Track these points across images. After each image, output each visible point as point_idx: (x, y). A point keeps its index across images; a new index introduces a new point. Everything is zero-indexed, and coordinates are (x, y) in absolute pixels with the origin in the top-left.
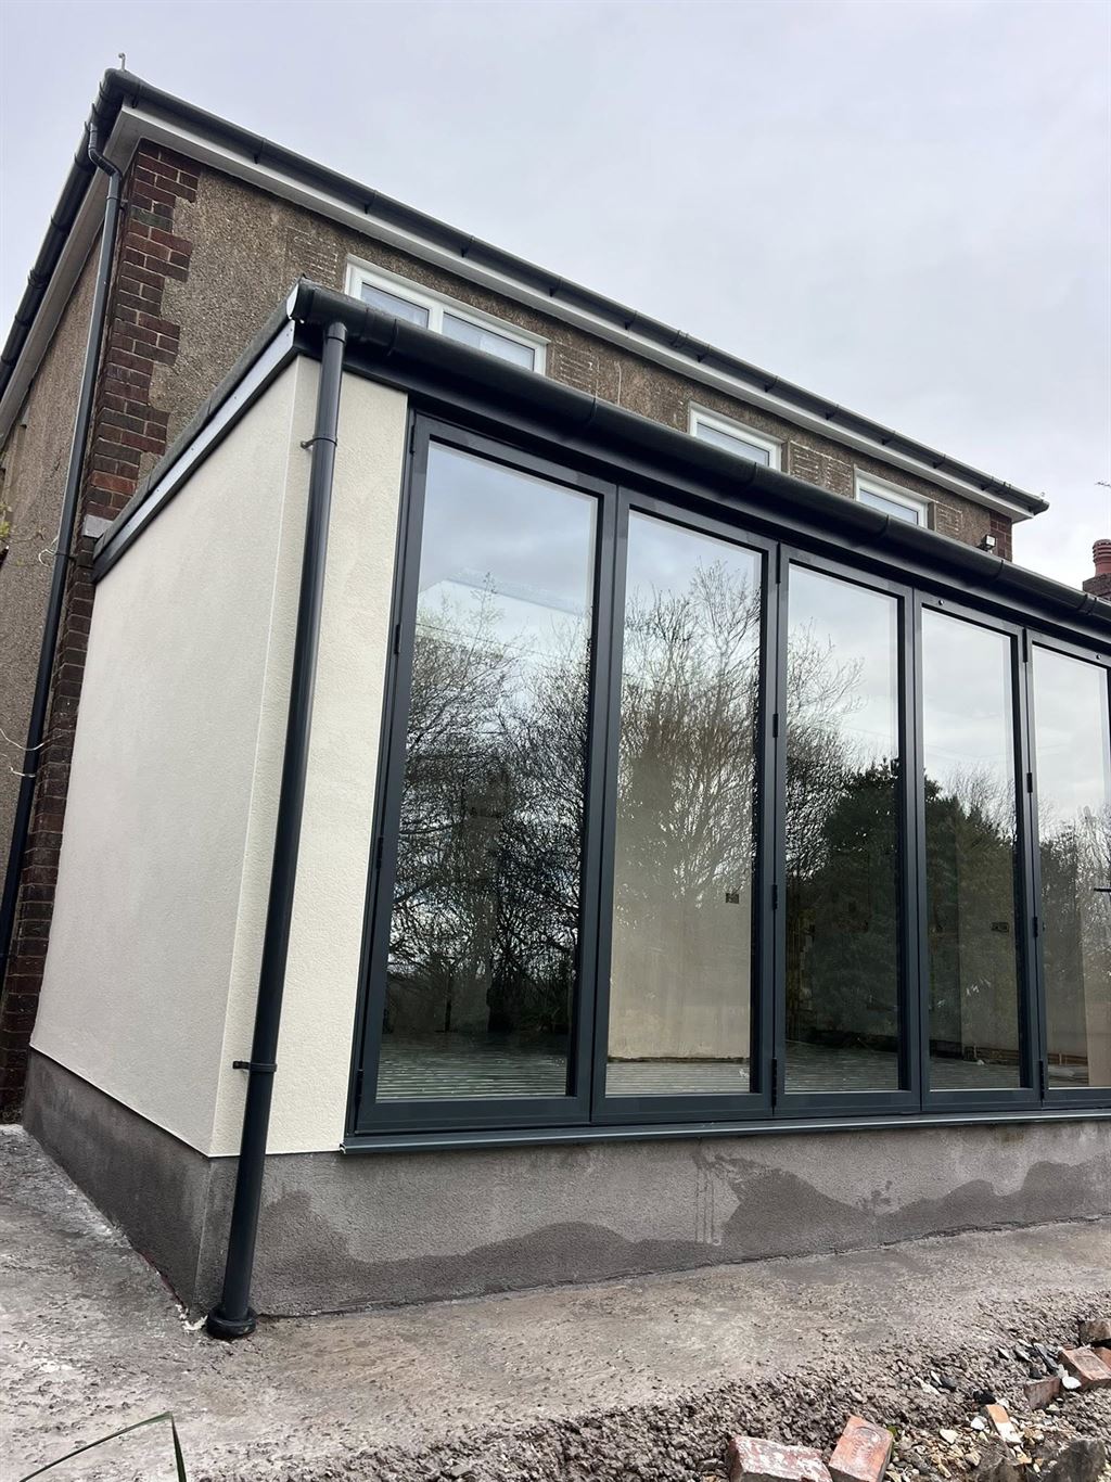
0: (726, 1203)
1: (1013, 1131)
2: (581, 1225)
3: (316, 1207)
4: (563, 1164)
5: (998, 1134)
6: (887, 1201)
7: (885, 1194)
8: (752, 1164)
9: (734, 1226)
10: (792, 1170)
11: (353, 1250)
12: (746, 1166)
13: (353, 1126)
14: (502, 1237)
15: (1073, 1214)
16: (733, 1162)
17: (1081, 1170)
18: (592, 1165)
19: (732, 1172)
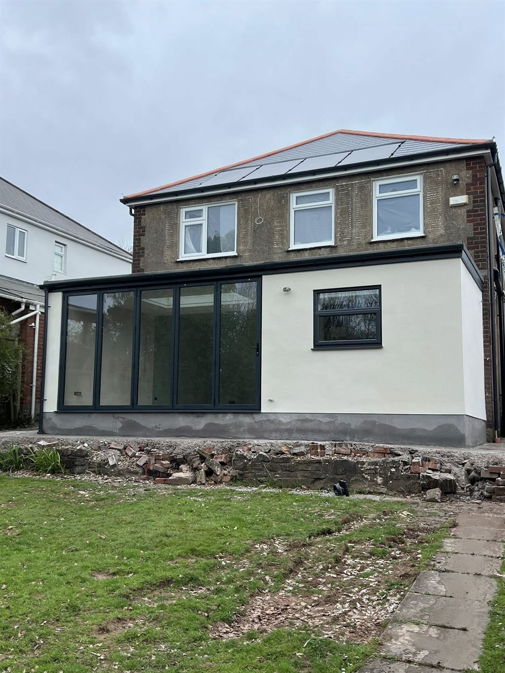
0: (120, 425)
1: (199, 414)
2: (91, 426)
3: (53, 420)
4: (88, 416)
5: (195, 415)
6: (159, 428)
7: (158, 426)
8: (125, 418)
9: (121, 429)
10: (135, 420)
11: (58, 426)
12: (124, 418)
13: (58, 408)
14: (78, 427)
15: (221, 436)
16: (121, 418)
17: (225, 426)
18: (94, 416)
19: (121, 419)
